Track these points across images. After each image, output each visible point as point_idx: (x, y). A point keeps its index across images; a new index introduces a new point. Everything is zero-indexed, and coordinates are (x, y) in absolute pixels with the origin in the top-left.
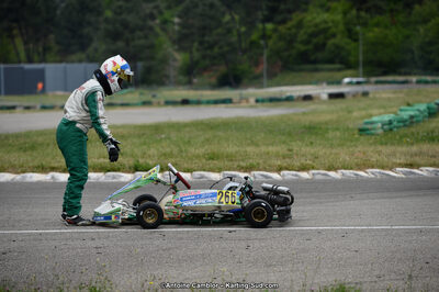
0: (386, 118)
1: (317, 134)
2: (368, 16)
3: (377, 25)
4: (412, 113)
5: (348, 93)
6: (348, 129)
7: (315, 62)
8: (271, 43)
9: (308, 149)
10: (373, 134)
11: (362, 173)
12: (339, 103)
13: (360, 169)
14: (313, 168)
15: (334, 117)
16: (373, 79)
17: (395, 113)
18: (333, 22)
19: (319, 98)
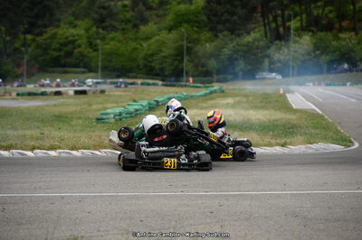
0: (117, 110)
1: (64, 122)
2: (105, 32)
3: (113, 39)
4: (137, 107)
5: (90, 91)
6: (88, 118)
7: (64, 66)
8: (30, 50)
9: (56, 133)
10: (107, 123)
11: (97, 152)
12: (82, 98)
13: (96, 149)
14: (60, 148)
15: (79, 108)
16: (109, 81)
17: (125, 108)
18: (78, 35)
19: (67, 94)
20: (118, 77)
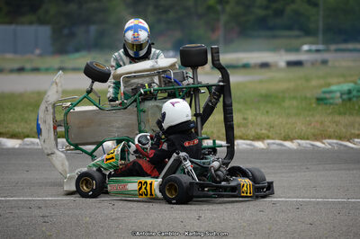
0: (346, 87)
1: (273, 103)
5: (307, 61)
6: (306, 98)
8: (228, 8)
9: (264, 118)
10: (331, 104)
11: (318, 144)
12: (297, 71)
13: (317, 140)
14: (268, 138)
15: (292, 85)
16: (333, 47)
17: (355, 83)
19: (276, 65)
20: (346, 41)
